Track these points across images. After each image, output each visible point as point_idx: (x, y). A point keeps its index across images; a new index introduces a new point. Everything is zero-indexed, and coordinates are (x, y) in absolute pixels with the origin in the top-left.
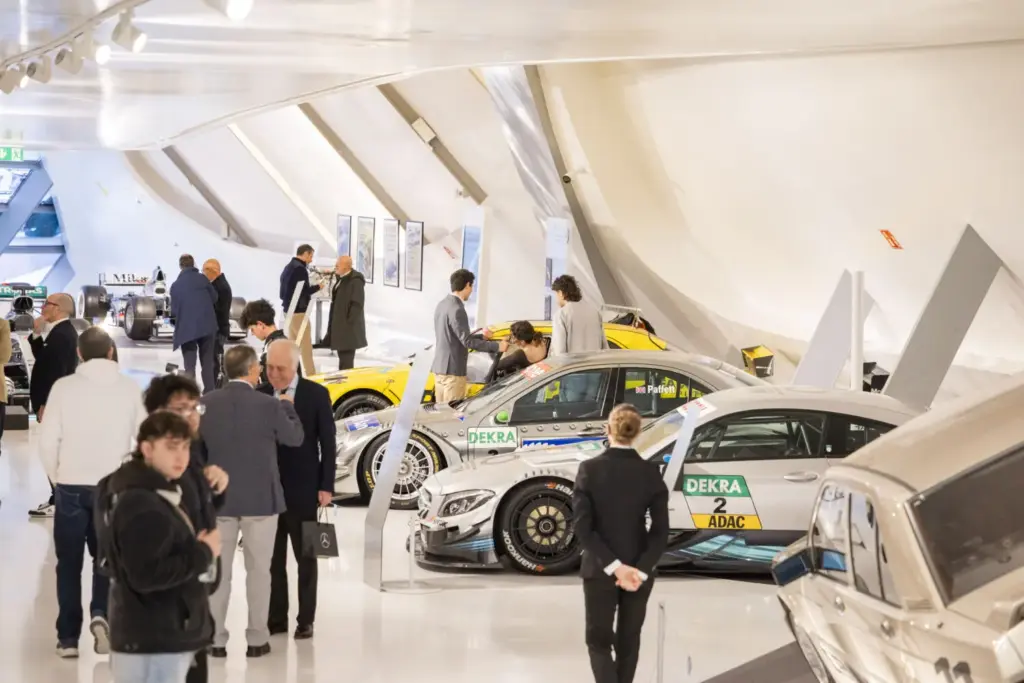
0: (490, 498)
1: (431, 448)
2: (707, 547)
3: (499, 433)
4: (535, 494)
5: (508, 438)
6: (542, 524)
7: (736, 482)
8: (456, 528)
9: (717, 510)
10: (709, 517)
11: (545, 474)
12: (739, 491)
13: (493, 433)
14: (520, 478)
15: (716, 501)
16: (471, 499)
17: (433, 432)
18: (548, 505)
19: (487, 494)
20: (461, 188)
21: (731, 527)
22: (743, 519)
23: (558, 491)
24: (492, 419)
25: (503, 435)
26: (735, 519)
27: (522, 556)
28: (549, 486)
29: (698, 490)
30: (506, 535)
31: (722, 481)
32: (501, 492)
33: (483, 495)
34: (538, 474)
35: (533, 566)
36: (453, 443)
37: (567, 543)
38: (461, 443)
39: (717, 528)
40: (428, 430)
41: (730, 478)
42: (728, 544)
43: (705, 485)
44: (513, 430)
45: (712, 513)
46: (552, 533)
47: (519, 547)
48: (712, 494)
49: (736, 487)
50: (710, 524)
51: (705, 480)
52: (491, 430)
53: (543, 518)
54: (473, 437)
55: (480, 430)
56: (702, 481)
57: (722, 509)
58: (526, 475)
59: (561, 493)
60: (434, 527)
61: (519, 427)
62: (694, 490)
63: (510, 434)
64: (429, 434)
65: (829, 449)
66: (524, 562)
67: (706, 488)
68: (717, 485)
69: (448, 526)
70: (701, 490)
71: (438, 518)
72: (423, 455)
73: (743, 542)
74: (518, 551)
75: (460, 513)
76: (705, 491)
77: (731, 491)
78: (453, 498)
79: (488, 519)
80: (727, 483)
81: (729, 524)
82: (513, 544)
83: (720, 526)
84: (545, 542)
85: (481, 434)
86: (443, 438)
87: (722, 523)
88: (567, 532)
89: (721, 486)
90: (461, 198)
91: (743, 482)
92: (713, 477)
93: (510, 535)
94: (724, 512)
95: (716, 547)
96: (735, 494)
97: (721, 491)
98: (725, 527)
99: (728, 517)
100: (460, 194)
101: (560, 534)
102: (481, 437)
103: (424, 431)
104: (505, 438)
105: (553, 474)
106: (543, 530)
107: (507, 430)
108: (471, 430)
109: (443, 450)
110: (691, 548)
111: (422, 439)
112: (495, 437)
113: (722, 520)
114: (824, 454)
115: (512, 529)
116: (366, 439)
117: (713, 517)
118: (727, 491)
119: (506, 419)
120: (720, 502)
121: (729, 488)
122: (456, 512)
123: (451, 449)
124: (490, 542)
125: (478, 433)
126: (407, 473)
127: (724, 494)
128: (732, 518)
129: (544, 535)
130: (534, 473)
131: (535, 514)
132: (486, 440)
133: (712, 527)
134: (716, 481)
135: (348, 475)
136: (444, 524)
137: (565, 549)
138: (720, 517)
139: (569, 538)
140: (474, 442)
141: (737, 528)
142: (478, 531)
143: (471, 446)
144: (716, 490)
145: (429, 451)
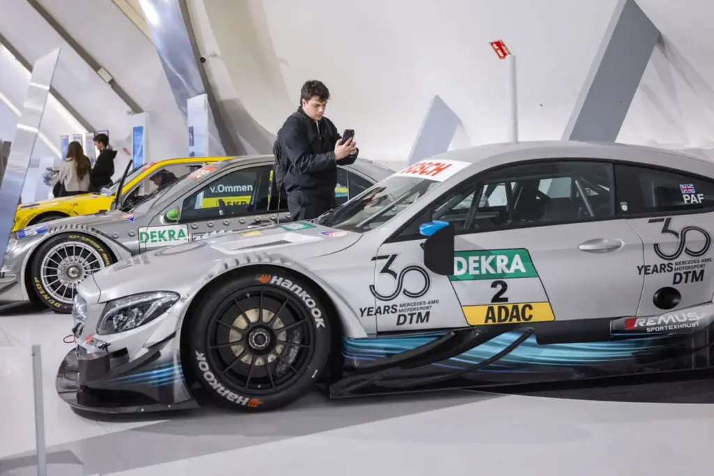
0: (173, 303)
1: (101, 250)
2: (486, 350)
3: (170, 231)
4: (240, 293)
5: (179, 236)
6: (253, 336)
7: (517, 258)
8: (124, 352)
9: (496, 299)
10: (486, 308)
11: (254, 261)
12: (523, 270)
13: (164, 232)
14: (217, 270)
15: (494, 285)
16: (144, 307)
17: (103, 234)
18: (259, 307)
19: (168, 298)
20: (130, 109)
21: (515, 321)
22: (531, 308)
23: (275, 286)
24: (162, 218)
25: (174, 232)
26: (520, 307)
27: (227, 387)
28: (262, 279)
29: (468, 271)
30: (200, 357)
31: (499, 258)
32: (188, 292)
33: (161, 299)
34: (243, 263)
35: (242, 400)
36: (124, 244)
37: (291, 361)
38: (132, 243)
39: (497, 323)
40: (98, 232)
41: (510, 253)
42: (515, 345)
43: (477, 265)
44: (184, 227)
45: (489, 302)
46: (270, 349)
47: (221, 373)
48: (488, 276)
49: (518, 264)
50: (487, 318)
51: (477, 258)
52: (162, 229)
53: (252, 327)
54: (144, 236)
55: (151, 229)
56: (472, 259)
57: (503, 296)
58: (226, 266)
59: (279, 288)
60: (92, 350)
61: (189, 224)
62: (463, 272)
63: (181, 231)
64: (99, 236)
65: (624, 208)
66: (231, 395)
67: (479, 268)
68: (493, 264)
69: (111, 349)
70: (472, 272)
71: (96, 336)
72: (93, 257)
73: (532, 340)
74: (220, 380)
75: (127, 329)
76: (477, 272)
77: (512, 270)
78: (118, 306)
79: (173, 336)
80: (506, 259)
81: (512, 317)
82: (212, 369)
83: (500, 319)
84: (259, 362)
85: (152, 233)
86: (113, 239)
87: (503, 317)
88: (288, 345)
89: (499, 264)
90: (130, 116)
91: (526, 257)
92: (487, 253)
93: (206, 356)
94: (506, 300)
95: (498, 350)
96: (518, 275)
97: (499, 271)
98: (507, 322)
99: (510, 307)
100: (130, 113)
101: (279, 349)
102: (152, 237)
103: (93, 233)
104: (176, 236)
105: (266, 261)
106: (256, 346)
107: (177, 228)
108: (141, 230)
109: (113, 250)
110: (464, 354)
111: (92, 242)
112: (166, 235)
113: (503, 311)
114: (619, 215)
115: (209, 347)
116: (32, 244)
117: (491, 309)
118: (507, 271)
119: (176, 216)
120: (499, 287)
121: (508, 266)
122: (121, 328)
123: (123, 249)
124: (177, 370)
125: (149, 233)
126: (78, 277)
127: (503, 275)
128: (515, 307)
129: (257, 353)
130: (238, 262)
131: (241, 323)
132: (157, 238)
133: (490, 322)
134: (491, 258)
135: (16, 283)
136: (106, 346)
137: (289, 370)
138: (500, 308)
139: (293, 353)
140: (146, 241)
141: (522, 321)
142: (158, 354)
143: (143, 246)
144: (492, 271)
145: (100, 253)
